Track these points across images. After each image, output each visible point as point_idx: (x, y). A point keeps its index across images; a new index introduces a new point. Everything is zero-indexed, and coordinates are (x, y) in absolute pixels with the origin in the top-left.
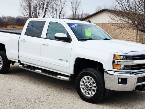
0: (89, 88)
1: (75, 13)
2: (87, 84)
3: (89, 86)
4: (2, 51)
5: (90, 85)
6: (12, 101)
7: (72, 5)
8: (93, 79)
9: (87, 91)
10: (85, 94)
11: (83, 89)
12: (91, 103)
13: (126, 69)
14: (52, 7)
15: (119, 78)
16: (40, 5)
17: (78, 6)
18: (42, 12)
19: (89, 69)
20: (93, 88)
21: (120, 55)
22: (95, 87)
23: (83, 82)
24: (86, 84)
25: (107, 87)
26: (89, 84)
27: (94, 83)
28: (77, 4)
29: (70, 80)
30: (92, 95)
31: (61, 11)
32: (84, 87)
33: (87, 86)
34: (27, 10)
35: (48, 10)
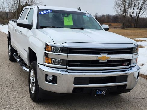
18: (138, 9)
34: (121, 8)
35: (143, 7)
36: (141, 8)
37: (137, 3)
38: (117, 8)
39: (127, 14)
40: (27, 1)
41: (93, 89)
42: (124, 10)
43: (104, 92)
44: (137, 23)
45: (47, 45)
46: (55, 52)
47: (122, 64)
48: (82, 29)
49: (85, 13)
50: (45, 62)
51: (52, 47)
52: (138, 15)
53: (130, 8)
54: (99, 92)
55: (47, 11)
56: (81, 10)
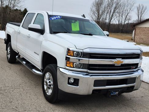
0: (48, 86)
1: (141, 18)
3: (48, 84)
7: (138, 11)
8: (51, 76)
14: (118, 11)
16: (108, 10)
17: (144, 12)
18: (110, 16)
28: (143, 10)
30: (50, 94)
31: (127, 16)
34: (96, 14)
35: (114, 15)
36: (112, 16)
37: (110, 11)
38: (92, 14)
39: (100, 20)
40: (10, 4)
41: (109, 90)
42: (98, 17)
43: (117, 93)
44: (109, 28)
45: (69, 50)
46: (77, 57)
47: (131, 68)
48: (91, 35)
49: (89, 20)
50: (66, 66)
51: (74, 52)
52: (110, 22)
53: (103, 15)
54: (113, 93)
55: (57, 17)
56: (85, 17)
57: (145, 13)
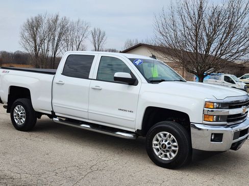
0: (167, 148)
2: (164, 142)
3: (168, 146)
4: (24, 99)
5: (169, 144)
6: (57, 171)
8: (172, 136)
9: (163, 152)
10: (160, 157)
11: (158, 150)
12: (169, 169)
13: (220, 121)
14: (66, 39)
15: (212, 134)
18: (53, 45)
19: (167, 122)
20: (173, 148)
21: (214, 103)
22: (175, 147)
23: (157, 140)
24: (162, 143)
25: (194, 147)
26: (166, 143)
27: (174, 141)
29: (135, 139)
30: (172, 158)
31: (79, 45)
32: (158, 147)
33: (164, 146)
35: (60, 44)
36: (57, 45)
38: (24, 43)
50: (204, 121)
52: (55, 54)
53: (42, 45)
57: (103, 41)
